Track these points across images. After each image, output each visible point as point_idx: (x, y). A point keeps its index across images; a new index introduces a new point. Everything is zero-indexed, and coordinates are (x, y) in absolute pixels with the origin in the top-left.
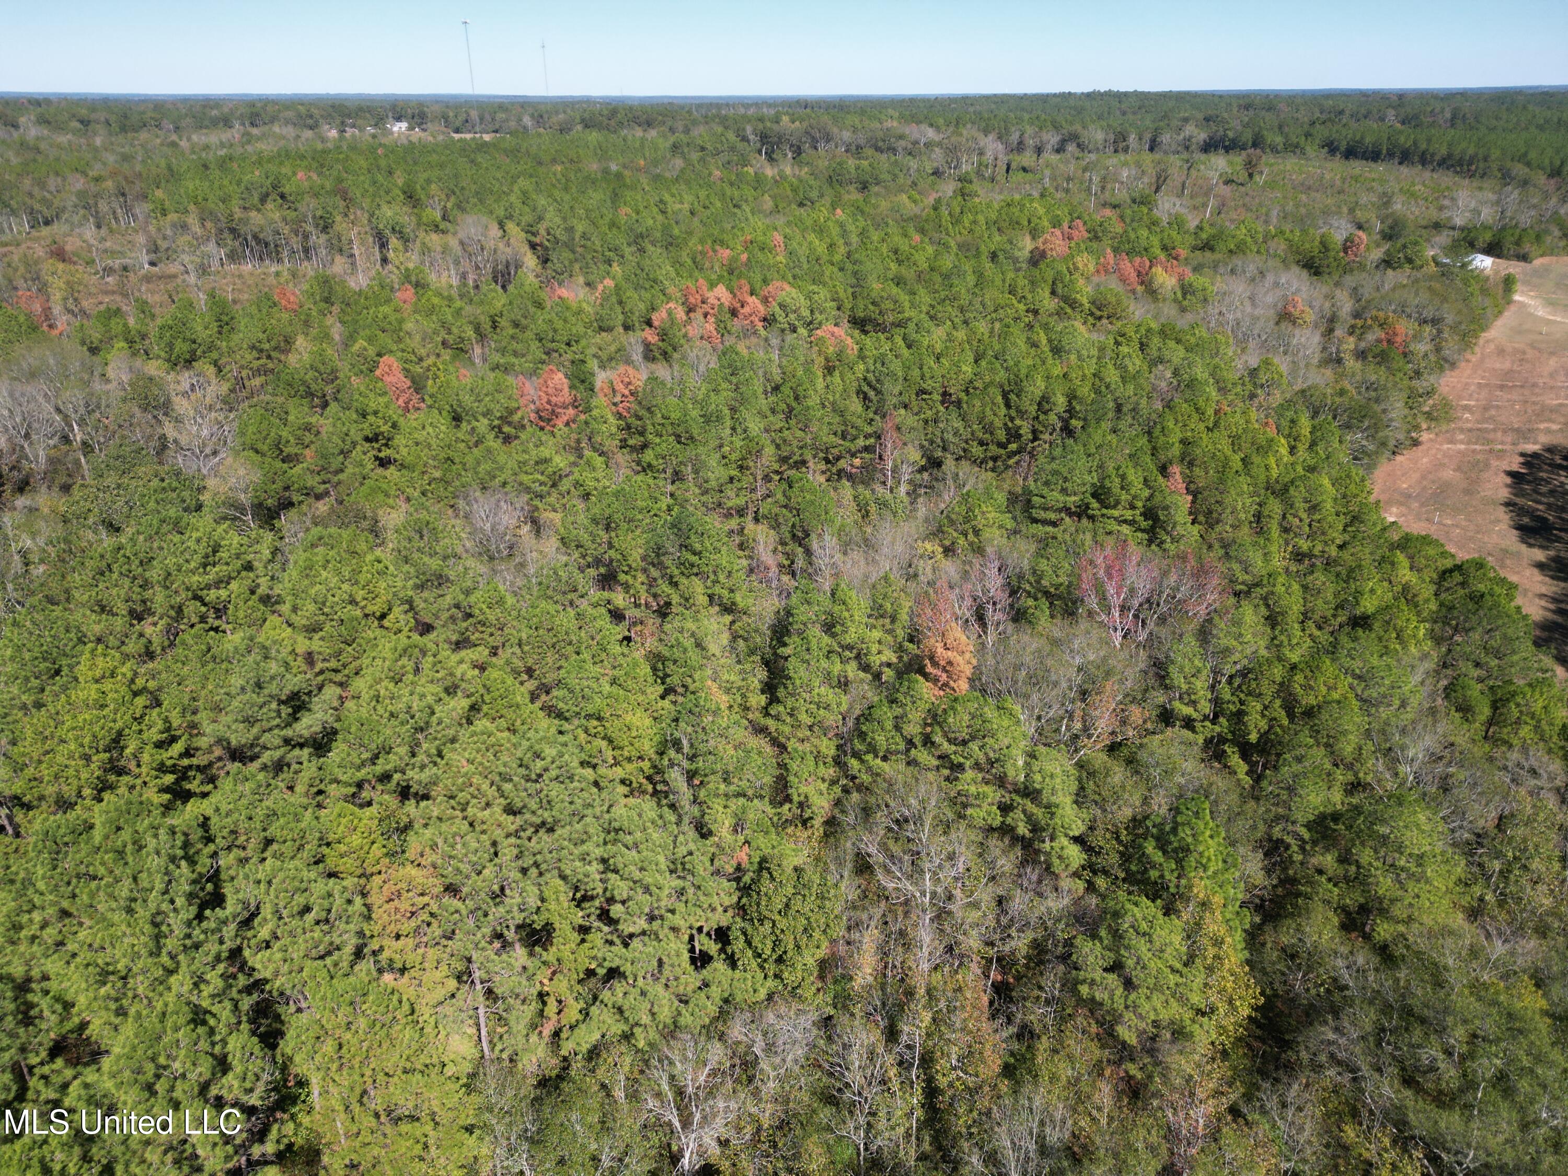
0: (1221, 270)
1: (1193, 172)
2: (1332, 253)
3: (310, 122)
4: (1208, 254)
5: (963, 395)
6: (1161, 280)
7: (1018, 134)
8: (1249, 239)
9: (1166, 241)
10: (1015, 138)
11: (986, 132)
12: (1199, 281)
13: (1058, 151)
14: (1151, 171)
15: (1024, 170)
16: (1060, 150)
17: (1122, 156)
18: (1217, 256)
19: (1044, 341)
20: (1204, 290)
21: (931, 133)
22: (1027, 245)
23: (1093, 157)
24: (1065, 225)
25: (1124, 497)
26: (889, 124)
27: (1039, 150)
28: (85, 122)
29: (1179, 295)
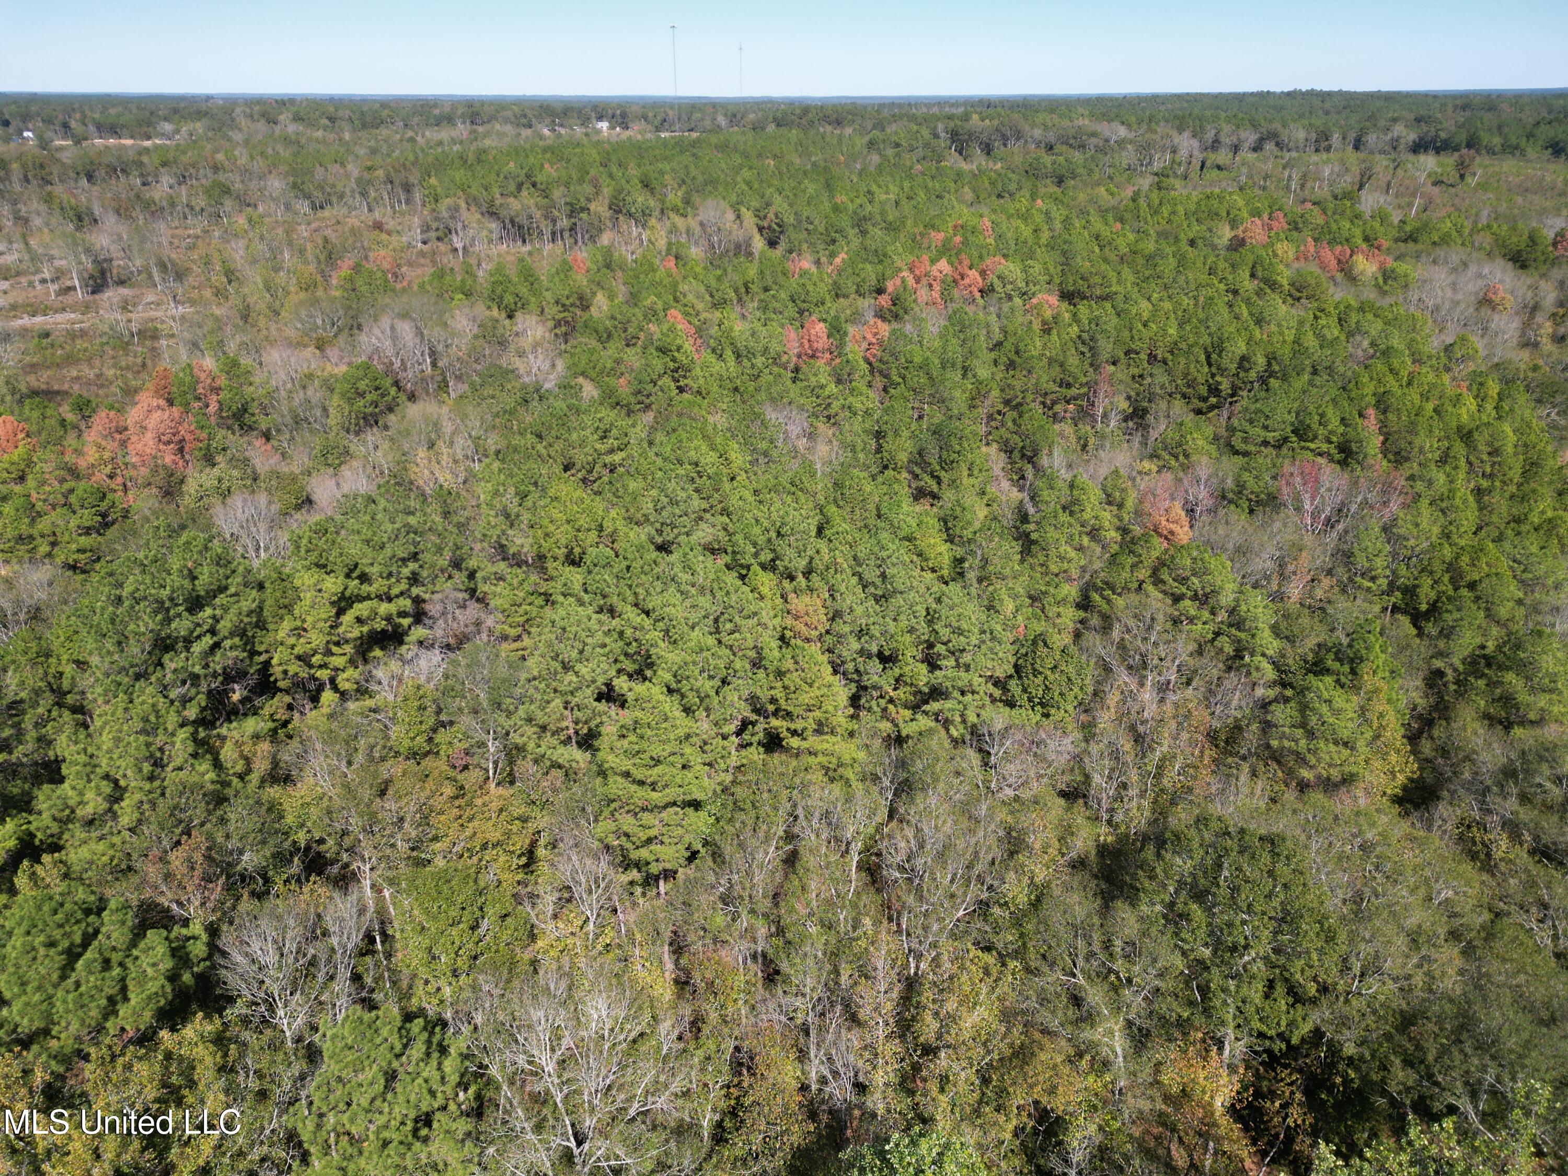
0: (1424, 259)
1: (1400, 172)
2: (1540, 248)
3: (524, 121)
4: (1411, 245)
5: (1168, 355)
6: (1361, 267)
7: (1213, 132)
8: (1454, 234)
9: (1368, 232)
10: (1210, 136)
11: (1180, 130)
12: (1402, 268)
13: (1255, 150)
14: (1356, 170)
15: (1219, 168)
16: (1257, 148)
17: (1324, 156)
18: (1420, 247)
19: (1245, 313)
20: (1406, 276)
21: (1122, 132)
22: (1226, 234)
23: (1294, 154)
24: (1265, 216)
25: (1321, 431)
26: (1080, 122)
27: (1236, 148)
29: (1381, 281)
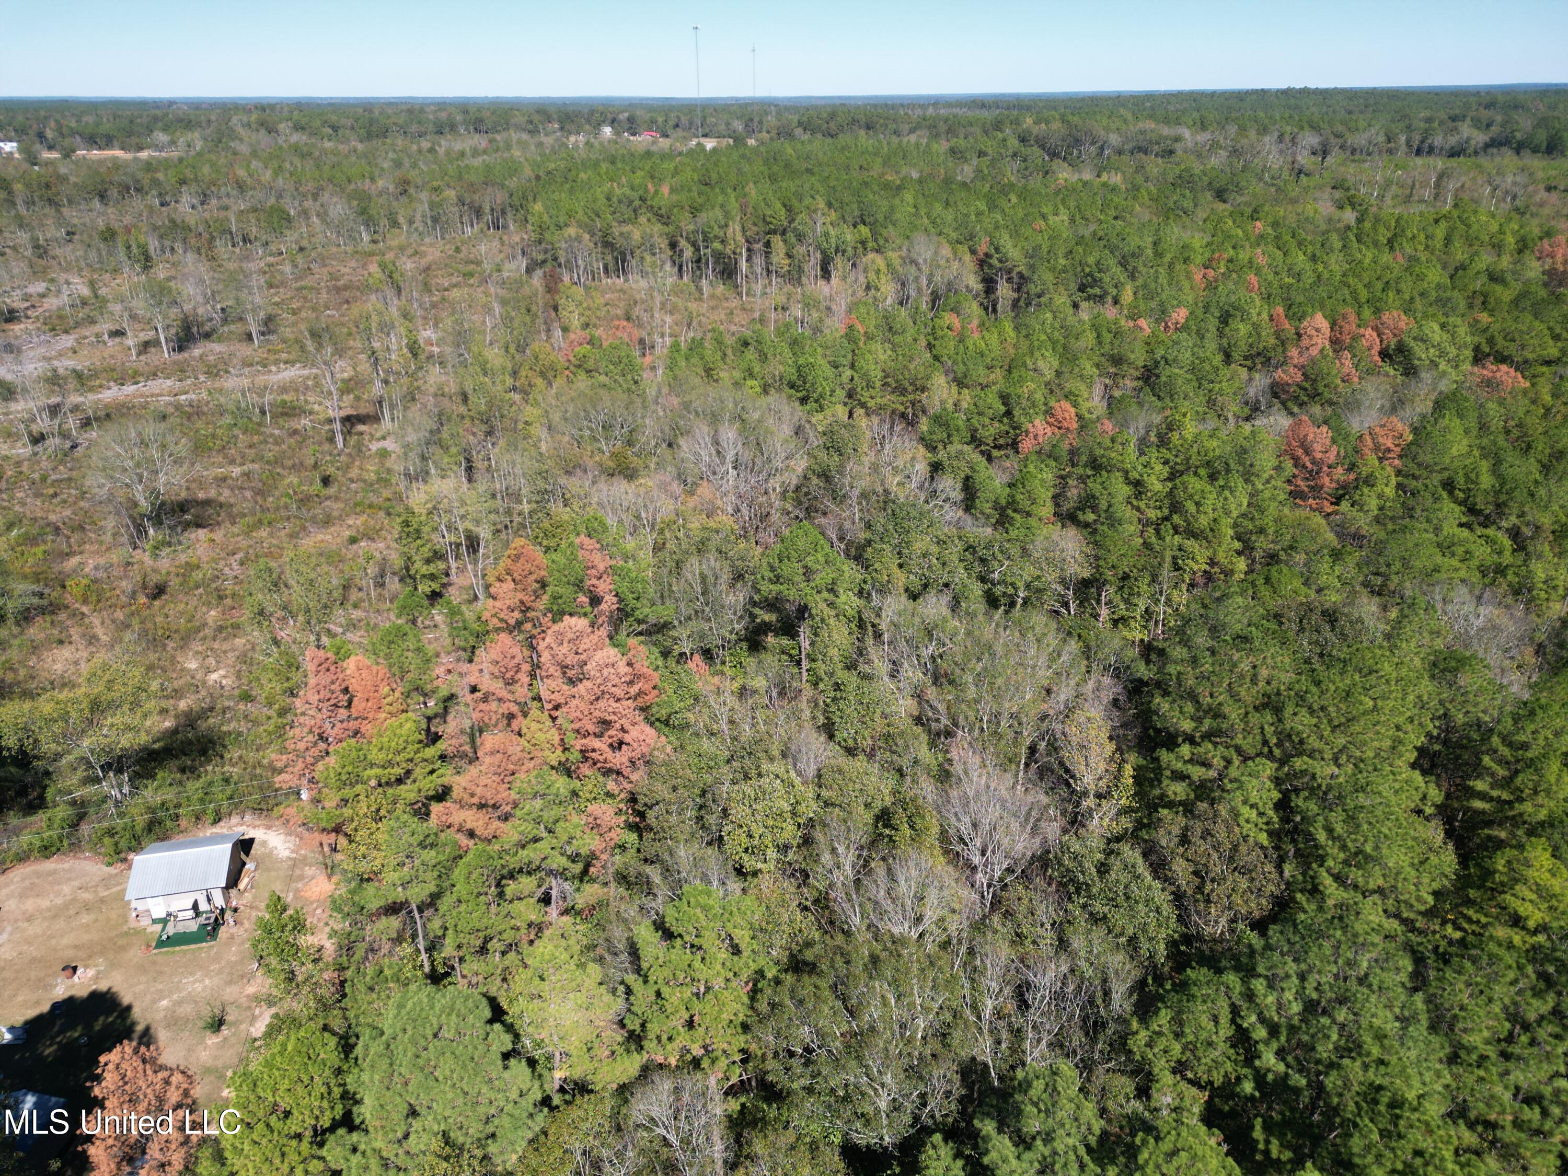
28: (335, 128)
